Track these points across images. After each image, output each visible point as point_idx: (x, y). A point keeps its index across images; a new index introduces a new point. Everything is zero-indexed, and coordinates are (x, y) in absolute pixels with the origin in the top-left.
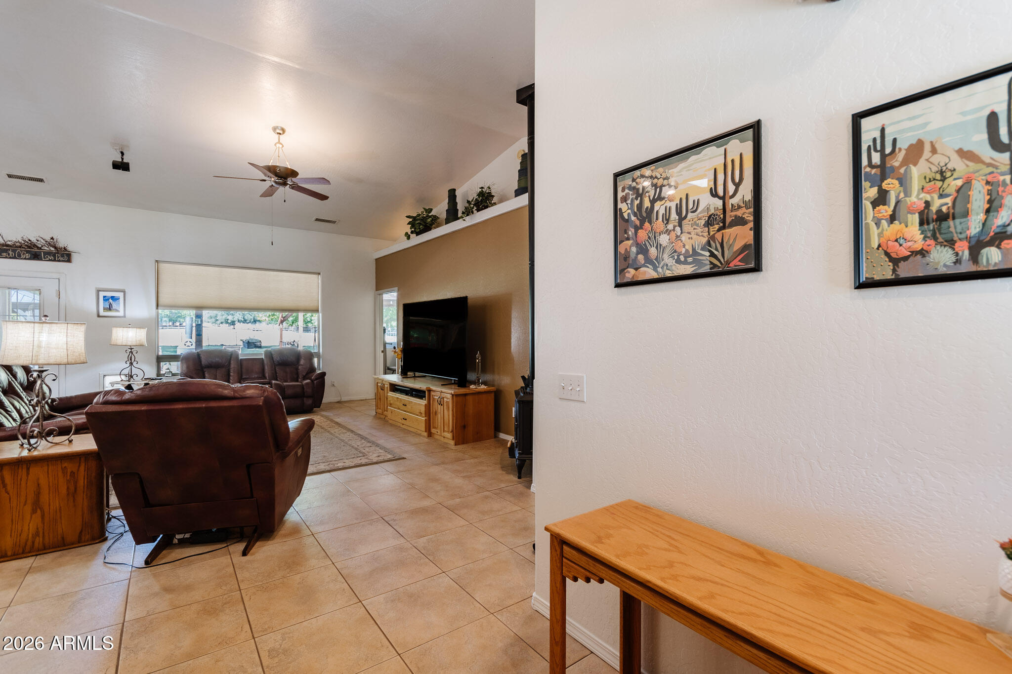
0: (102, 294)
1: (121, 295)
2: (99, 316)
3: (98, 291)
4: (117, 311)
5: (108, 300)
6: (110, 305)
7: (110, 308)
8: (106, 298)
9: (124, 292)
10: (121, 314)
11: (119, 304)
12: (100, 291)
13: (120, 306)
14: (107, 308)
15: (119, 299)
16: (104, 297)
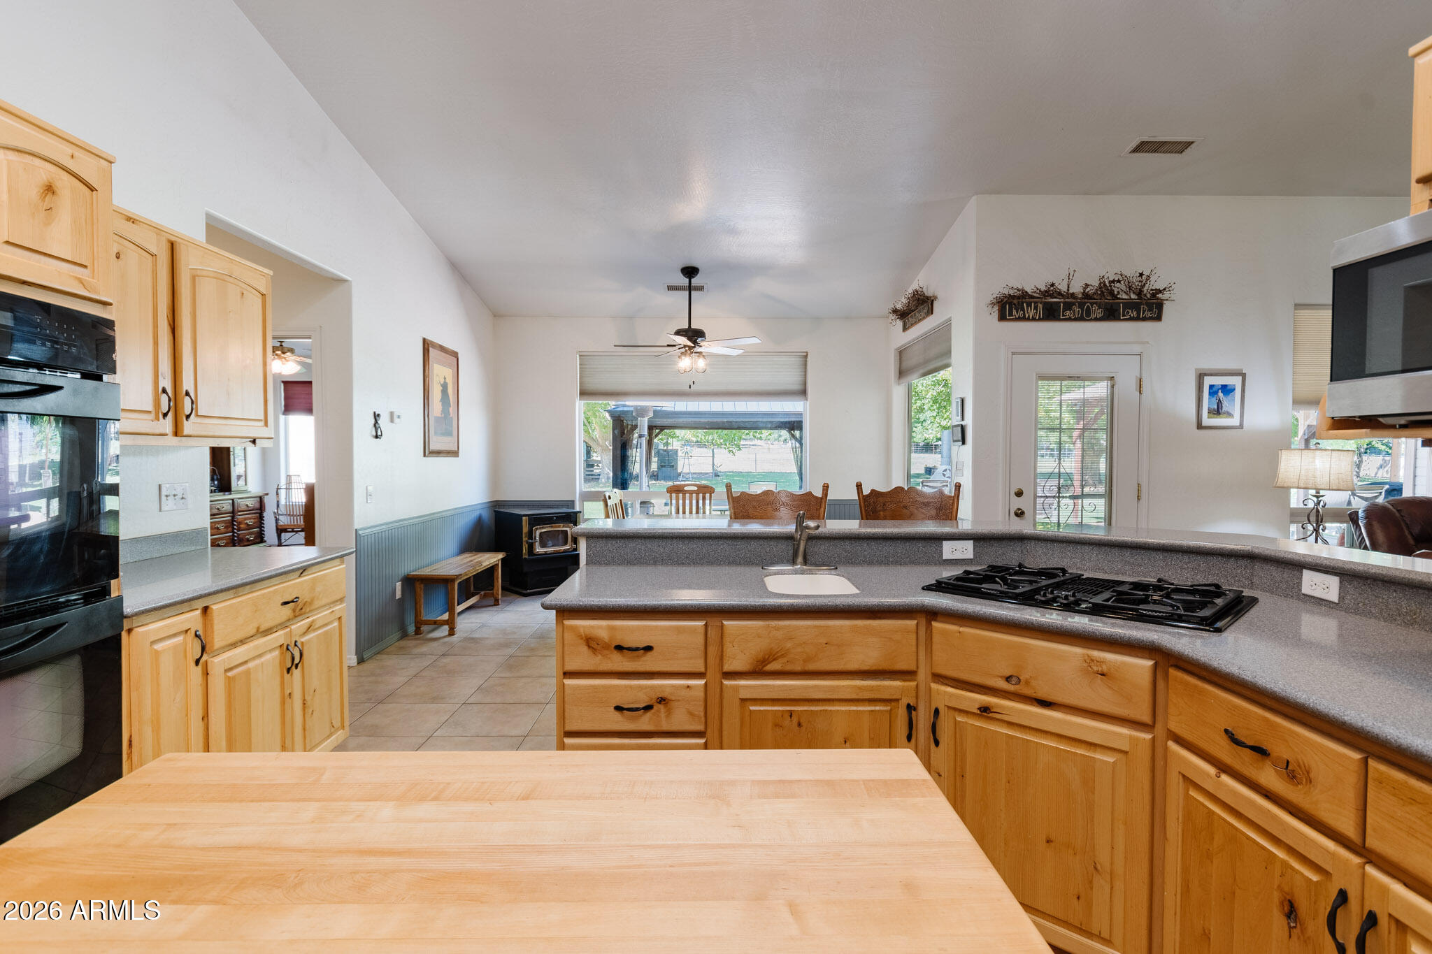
0: (1208, 381)
1: (1235, 381)
2: (1200, 426)
3: (1201, 377)
4: (1229, 415)
5: (1216, 393)
6: (1220, 403)
7: (1217, 411)
8: (1214, 389)
9: (1244, 376)
10: (1235, 421)
11: (1234, 400)
12: (1206, 375)
13: (1232, 404)
14: (1214, 410)
15: (1234, 389)
16: (1211, 387)
